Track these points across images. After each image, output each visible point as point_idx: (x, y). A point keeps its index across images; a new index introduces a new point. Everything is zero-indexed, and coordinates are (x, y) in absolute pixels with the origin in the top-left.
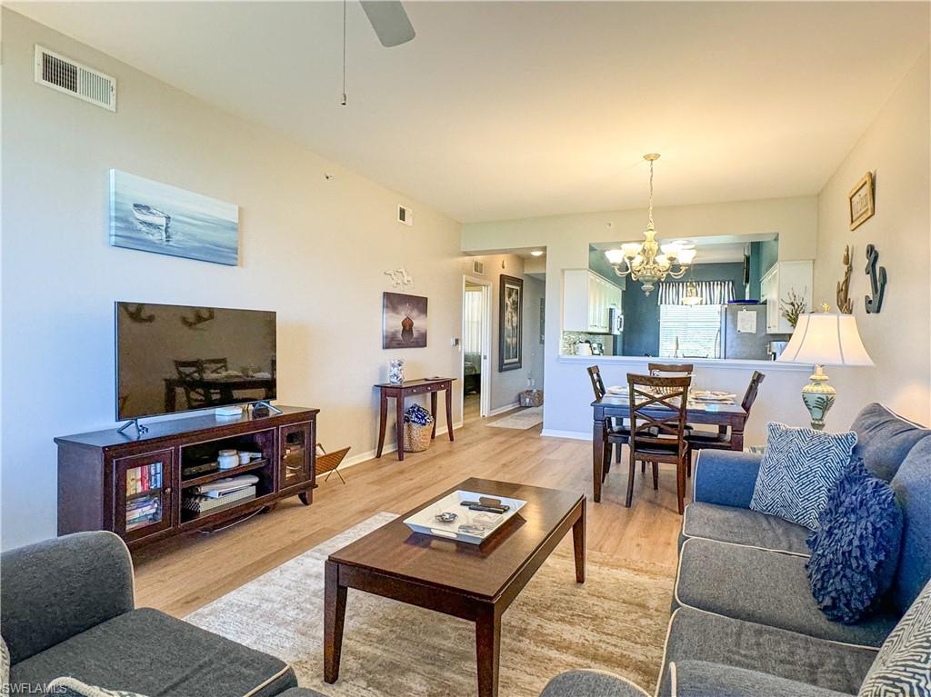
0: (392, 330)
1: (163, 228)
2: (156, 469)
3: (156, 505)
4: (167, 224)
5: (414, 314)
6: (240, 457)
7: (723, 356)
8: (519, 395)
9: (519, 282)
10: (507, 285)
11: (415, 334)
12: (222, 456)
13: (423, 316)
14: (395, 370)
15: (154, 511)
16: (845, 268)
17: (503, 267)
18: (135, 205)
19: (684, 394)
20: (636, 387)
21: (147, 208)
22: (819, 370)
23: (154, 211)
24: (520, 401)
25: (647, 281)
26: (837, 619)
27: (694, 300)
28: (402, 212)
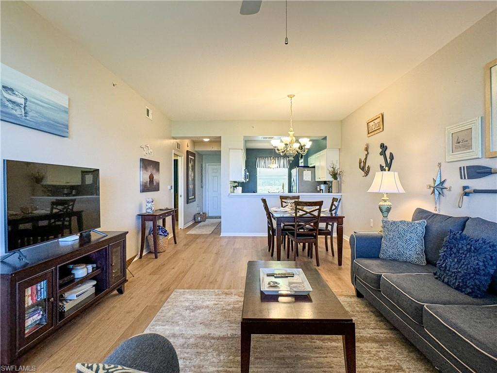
0: (145, 181)
1: (23, 106)
2: (41, 286)
3: (41, 313)
4: (25, 104)
5: (154, 171)
6: (87, 268)
7: (298, 192)
8: (195, 216)
9: (193, 155)
10: (190, 157)
11: (155, 184)
12: (76, 269)
13: (158, 173)
14: (149, 205)
15: (40, 317)
16: (366, 152)
17: (188, 146)
18: (4, 87)
19: (319, 210)
20: (299, 207)
21: (12, 90)
22: (385, 195)
23: (17, 93)
24: (195, 219)
25: (291, 156)
26: (476, 297)
27: (275, 166)
28: (148, 111)
